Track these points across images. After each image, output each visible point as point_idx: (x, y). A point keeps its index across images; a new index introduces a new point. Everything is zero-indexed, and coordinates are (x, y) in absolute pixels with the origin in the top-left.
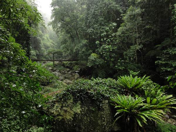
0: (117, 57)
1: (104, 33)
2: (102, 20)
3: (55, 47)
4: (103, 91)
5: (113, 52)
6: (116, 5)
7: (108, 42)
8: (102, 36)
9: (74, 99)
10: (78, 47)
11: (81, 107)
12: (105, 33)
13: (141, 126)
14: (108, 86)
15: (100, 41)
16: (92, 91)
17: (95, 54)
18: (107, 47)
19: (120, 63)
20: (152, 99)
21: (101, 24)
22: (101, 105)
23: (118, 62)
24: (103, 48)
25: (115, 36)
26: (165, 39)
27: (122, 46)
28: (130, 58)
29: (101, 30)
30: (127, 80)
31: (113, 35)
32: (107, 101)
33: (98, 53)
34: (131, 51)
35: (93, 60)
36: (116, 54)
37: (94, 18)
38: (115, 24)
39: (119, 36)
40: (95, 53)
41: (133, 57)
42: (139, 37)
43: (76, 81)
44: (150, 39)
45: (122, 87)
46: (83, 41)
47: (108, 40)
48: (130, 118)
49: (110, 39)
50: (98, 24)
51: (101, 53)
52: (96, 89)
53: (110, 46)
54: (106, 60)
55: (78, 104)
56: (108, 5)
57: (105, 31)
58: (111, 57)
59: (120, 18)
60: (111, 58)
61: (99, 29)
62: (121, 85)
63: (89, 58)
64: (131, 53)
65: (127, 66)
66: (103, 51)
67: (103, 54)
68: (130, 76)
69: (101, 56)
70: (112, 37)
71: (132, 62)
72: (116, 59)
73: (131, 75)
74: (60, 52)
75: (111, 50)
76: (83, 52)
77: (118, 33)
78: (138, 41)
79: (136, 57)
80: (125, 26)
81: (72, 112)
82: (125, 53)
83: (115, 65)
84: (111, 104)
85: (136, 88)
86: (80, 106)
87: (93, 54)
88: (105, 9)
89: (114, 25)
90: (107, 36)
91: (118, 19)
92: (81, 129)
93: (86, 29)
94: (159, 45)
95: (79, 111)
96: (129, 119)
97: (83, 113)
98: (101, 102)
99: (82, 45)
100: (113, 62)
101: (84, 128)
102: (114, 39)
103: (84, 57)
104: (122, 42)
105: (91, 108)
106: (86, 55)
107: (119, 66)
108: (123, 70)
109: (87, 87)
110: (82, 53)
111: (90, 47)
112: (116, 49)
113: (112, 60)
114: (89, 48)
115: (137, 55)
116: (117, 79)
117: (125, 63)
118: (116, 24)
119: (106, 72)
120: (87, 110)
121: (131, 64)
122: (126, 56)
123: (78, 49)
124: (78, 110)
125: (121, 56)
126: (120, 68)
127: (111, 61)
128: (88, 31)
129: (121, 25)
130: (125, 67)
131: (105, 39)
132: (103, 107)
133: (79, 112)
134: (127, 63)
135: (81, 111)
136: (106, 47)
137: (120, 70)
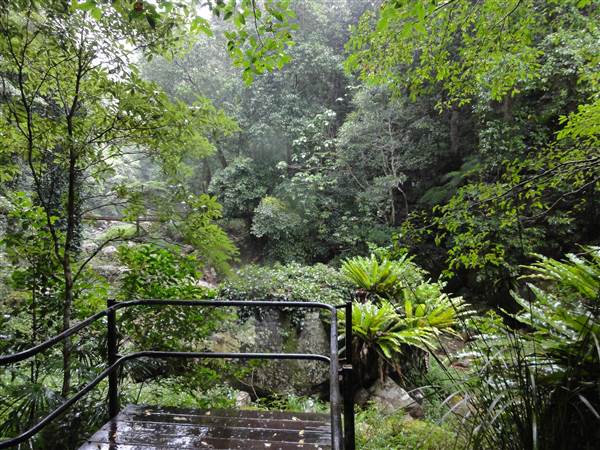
0: (339, 207)
1: (301, 139)
2: (294, 101)
3: (132, 171)
4: (306, 292)
5: (327, 193)
6: (334, 57)
7: (313, 164)
8: (297, 145)
9: (238, 312)
10: (222, 176)
11: (257, 331)
12: (304, 139)
13: (389, 356)
14: (316, 281)
15: (289, 162)
16: (280, 293)
17: (274, 199)
18: (310, 178)
19: (346, 225)
20: (416, 305)
21: (291, 112)
22: (303, 324)
23: (342, 222)
24: (298, 182)
25: (333, 148)
26: (464, 159)
27: (351, 177)
28: (374, 212)
29: (293, 130)
30: (364, 267)
31: (327, 145)
32: (316, 315)
33: (283, 196)
34: (377, 191)
35: (268, 217)
36: (335, 199)
37: (270, 92)
38: (331, 113)
39: (345, 148)
40: (274, 196)
41: (383, 208)
42: (399, 151)
43: (238, 272)
44: (427, 160)
45: (352, 286)
46: (236, 160)
47: (313, 158)
48: (368, 348)
49: (318, 157)
50: (283, 112)
51: (294, 198)
52: (291, 288)
53: (319, 175)
54: (308, 217)
55: (248, 324)
56: (310, 58)
57: (304, 132)
58: (320, 208)
59: (344, 97)
60: (322, 210)
61: (286, 125)
62: (349, 279)
63: (256, 210)
64: (376, 199)
65: (368, 233)
66: (299, 189)
67: (298, 198)
68: (370, 257)
69: (293, 206)
70: (324, 149)
71: (381, 221)
72: (337, 213)
73: (373, 256)
74: (158, 190)
75: (321, 188)
76: (239, 192)
77: (340, 142)
78: (396, 163)
79: (391, 209)
80: (360, 120)
81: (236, 343)
82: (360, 195)
83: (332, 232)
84: (326, 320)
85: (384, 284)
86: (254, 327)
87: (267, 200)
88: (301, 67)
89: (329, 115)
90: (310, 146)
91: (340, 99)
92: (259, 381)
93: (247, 124)
94: (454, 173)
95: (251, 340)
96: (365, 351)
97: (261, 343)
98: (303, 316)
99: (233, 171)
100: (327, 222)
101: (264, 377)
102: (329, 155)
103: (241, 208)
104: (353, 164)
105: (280, 331)
106: (248, 202)
107: (344, 234)
108: (357, 245)
109: (267, 284)
110: (235, 197)
111: (259, 178)
112: (334, 184)
113: (325, 215)
114: (256, 181)
115: (396, 203)
116: (338, 266)
117: (360, 224)
118: (334, 114)
119: (308, 252)
120: (271, 336)
121: (378, 229)
122: (364, 205)
123: (222, 183)
124: (250, 338)
125: (350, 203)
126: (348, 240)
127: (319, 218)
128: (251, 130)
129: (349, 116)
130: (362, 237)
131: (303, 156)
132: (308, 329)
133: (253, 343)
134: (367, 224)
135: (256, 340)
136: (307, 179)
137: (346, 245)
